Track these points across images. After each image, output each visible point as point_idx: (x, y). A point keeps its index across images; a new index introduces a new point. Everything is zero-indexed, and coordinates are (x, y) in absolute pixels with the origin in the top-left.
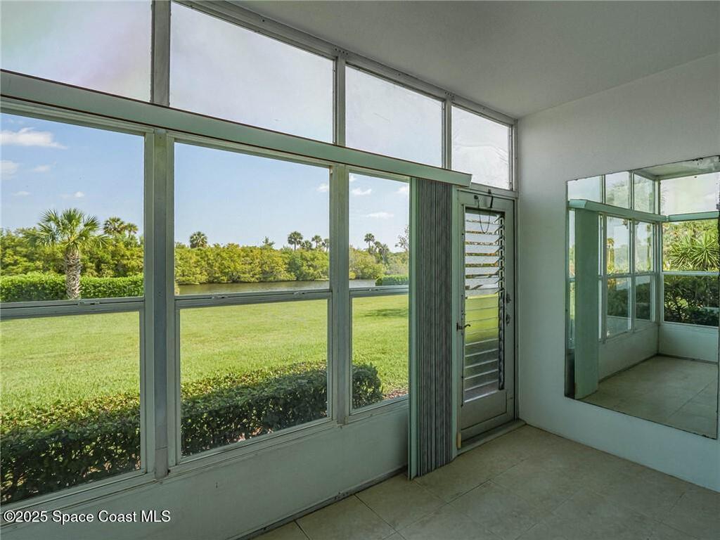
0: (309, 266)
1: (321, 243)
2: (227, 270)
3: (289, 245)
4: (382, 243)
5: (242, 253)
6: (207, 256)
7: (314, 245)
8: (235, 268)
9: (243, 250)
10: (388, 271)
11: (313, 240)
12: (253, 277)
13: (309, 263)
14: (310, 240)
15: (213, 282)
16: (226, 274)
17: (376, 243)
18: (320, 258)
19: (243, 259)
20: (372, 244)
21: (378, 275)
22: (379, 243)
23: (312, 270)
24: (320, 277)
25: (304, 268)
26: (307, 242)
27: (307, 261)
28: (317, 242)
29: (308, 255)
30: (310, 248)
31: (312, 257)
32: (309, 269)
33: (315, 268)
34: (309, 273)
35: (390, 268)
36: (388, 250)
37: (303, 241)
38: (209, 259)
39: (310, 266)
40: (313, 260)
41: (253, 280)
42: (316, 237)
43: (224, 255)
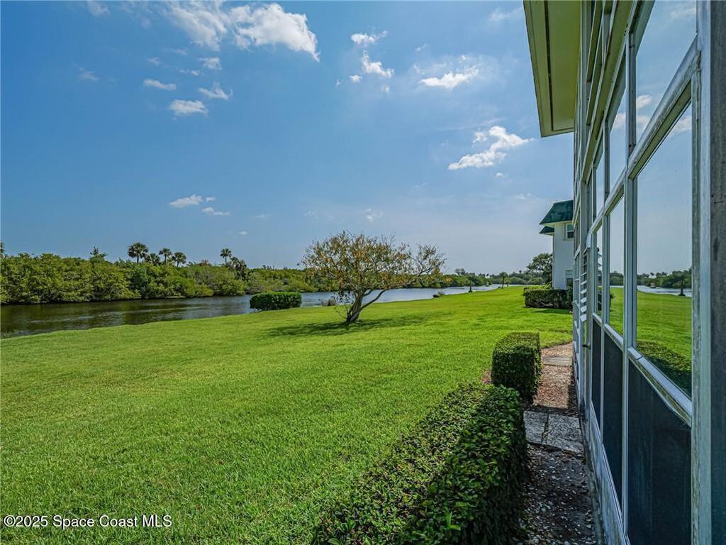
0: (158, 283)
1: (170, 256)
2: (41, 287)
3: (130, 258)
4: (240, 260)
5: (65, 267)
6: (8, 269)
7: (162, 258)
8: (54, 285)
9: (67, 261)
10: (248, 288)
11: (161, 253)
12: (81, 295)
13: (158, 279)
14: (157, 254)
15: (17, 303)
16: (39, 292)
17: (233, 259)
18: (172, 273)
19: (66, 273)
20: (229, 260)
21: (238, 292)
22: (237, 259)
23: (161, 287)
24: (172, 295)
25: (151, 284)
26: (153, 255)
27: (155, 276)
28: (166, 255)
29: (157, 270)
30: (157, 262)
31: (161, 272)
32: (158, 286)
33: (166, 285)
34: (158, 290)
35: (249, 285)
36: (245, 266)
37: (148, 254)
38: (11, 273)
39: (160, 282)
40: (163, 275)
41: (81, 299)
42: (165, 250)
43: (37, 268)
